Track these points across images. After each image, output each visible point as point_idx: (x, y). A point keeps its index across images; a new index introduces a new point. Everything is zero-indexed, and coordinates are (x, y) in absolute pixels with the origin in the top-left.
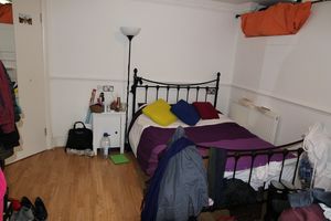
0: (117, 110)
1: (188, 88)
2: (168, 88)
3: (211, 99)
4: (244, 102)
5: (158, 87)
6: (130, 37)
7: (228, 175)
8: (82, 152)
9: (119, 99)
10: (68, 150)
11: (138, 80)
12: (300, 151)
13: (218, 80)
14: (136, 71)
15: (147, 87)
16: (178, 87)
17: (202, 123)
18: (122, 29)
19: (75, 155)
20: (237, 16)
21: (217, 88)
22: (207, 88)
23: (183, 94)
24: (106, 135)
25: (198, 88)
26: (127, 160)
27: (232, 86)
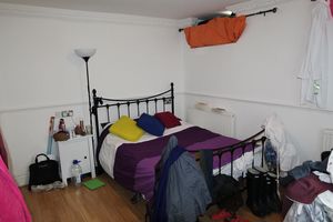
0: (83, 134)
1: (147, 102)
2: (128, 104)
3: (168, 108)
4: (200, 106)
5: (118, 105)
6: (86, 59)
7: (215, 172)
8: (51, 186)
9: (82, 122)
10: (33, 188)
11: (98, 101)
12: (264, 139)
13: (172, 90)
14: (94, 91)
15: (107, 106)
16: (138, 102)
17: (168, 132)
18: (76, 51)
19: (42, 191)
20: (180, 30)
21: (173, 97)
22: (164, 99)
23: (143, 108)
24: (76, 162)
25: (156, 100)
26: (102, 184)
27: (186, 94)
